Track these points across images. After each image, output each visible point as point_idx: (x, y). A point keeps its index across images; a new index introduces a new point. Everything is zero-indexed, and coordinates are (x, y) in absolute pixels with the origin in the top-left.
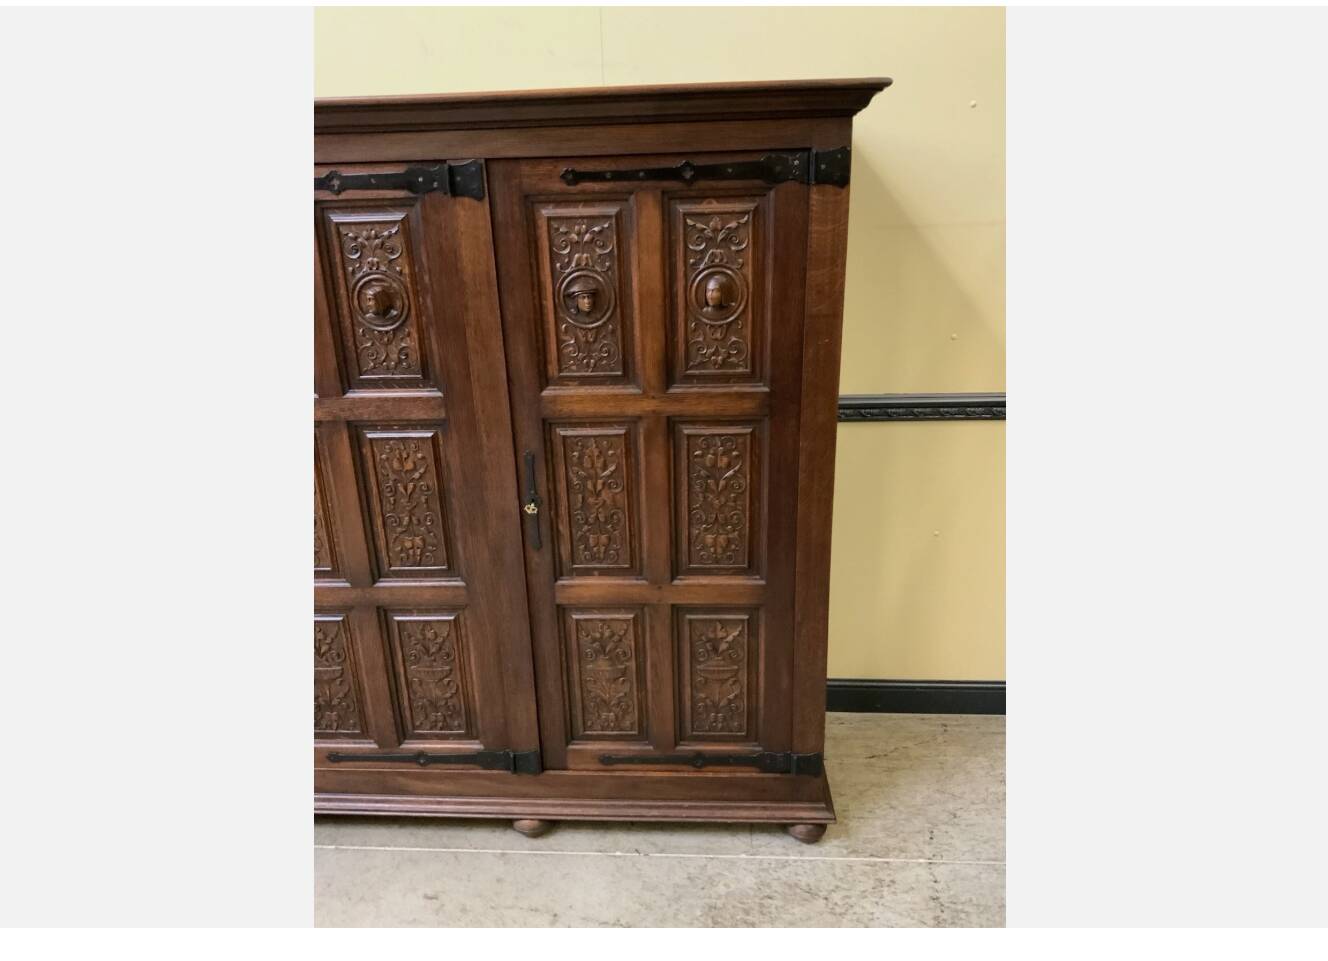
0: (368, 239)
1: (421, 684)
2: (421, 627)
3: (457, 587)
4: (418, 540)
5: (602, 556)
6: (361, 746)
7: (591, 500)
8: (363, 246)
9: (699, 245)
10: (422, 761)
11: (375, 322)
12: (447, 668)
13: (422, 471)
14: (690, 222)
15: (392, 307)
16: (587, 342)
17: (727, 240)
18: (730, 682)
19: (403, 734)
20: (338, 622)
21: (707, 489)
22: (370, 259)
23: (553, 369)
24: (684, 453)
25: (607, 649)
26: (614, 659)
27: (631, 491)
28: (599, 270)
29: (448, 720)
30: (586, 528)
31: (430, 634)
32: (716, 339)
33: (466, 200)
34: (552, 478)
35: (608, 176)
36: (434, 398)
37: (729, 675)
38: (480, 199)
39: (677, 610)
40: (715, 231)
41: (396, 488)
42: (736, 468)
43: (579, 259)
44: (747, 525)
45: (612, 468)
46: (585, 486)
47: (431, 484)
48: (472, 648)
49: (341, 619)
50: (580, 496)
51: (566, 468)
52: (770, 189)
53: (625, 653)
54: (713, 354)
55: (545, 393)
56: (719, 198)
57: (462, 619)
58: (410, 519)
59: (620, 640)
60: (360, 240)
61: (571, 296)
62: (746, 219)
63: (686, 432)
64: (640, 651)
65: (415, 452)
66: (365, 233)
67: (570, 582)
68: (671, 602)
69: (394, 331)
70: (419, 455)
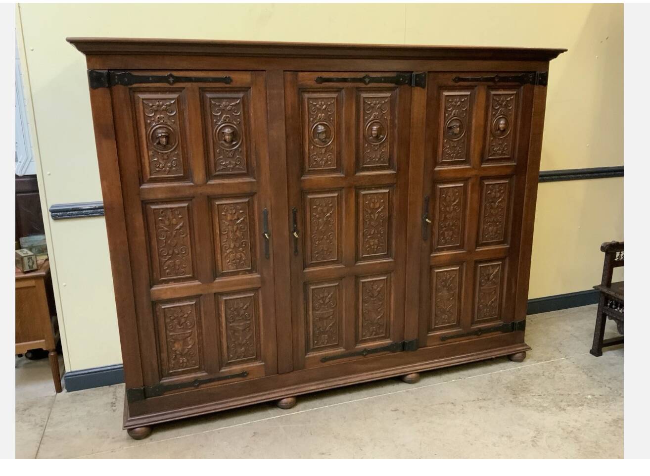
0: (375, 104)
1: (368, 314)
2: (371, 284)
3: (391, 262)
4: (376, 241)
5: (449, 241)
6: (337, 351)
7: (448, 216)
8: (373, 108)
9: (497, 107)
10: (365, 354)
11: (373, 141)
12: (381, 303)
13: (382, 208)
14: (494, 98)
15: (381, 134)
16: (454, 146)
17: (506, 105)
18: (493, 293)
19: (357, 341)
20: (335, 286)
21: (491, 207)
22: (375, 113)
23: (439, 159)
24: (484, 193)
25: (448, 285)
26: (449, 289)
27: (464, 210)
28: (461, 117)
29: (378, 331)
30: (444, 229)
31: (375, 287)
32: (499, 144)
33: (420, 88)
34: (434, 207)
35: (470, 80)
36: (393, 174)
37: (492, 290)
38: (424, 87)
39: (476, 263)
40: (503, 101)
41: (371, 216)
42: (502, 197)
43: (455, 112)
44: (504, 222)
45: (457, 201)
46: (446, 210)
47: (385, 214)
48: (392, 292)
49: (337, 284)
50: (444, 214)
51: (440, 203)
52: (522, 86)
53: (454, 286)
54: (498, 150)
55: (436, 169)
57: (389, 278)
58: (374, 231)
59: (453, 280)
60: (372, 105)
61: (451, 128)
62: (513, 97)
63: (486, 183)
64: (460, 285)
65: (381, 199)
66: (374, 102)
67: (436, 255)
68: (475, 259)
69: (380, 144)
70: (382, 201)
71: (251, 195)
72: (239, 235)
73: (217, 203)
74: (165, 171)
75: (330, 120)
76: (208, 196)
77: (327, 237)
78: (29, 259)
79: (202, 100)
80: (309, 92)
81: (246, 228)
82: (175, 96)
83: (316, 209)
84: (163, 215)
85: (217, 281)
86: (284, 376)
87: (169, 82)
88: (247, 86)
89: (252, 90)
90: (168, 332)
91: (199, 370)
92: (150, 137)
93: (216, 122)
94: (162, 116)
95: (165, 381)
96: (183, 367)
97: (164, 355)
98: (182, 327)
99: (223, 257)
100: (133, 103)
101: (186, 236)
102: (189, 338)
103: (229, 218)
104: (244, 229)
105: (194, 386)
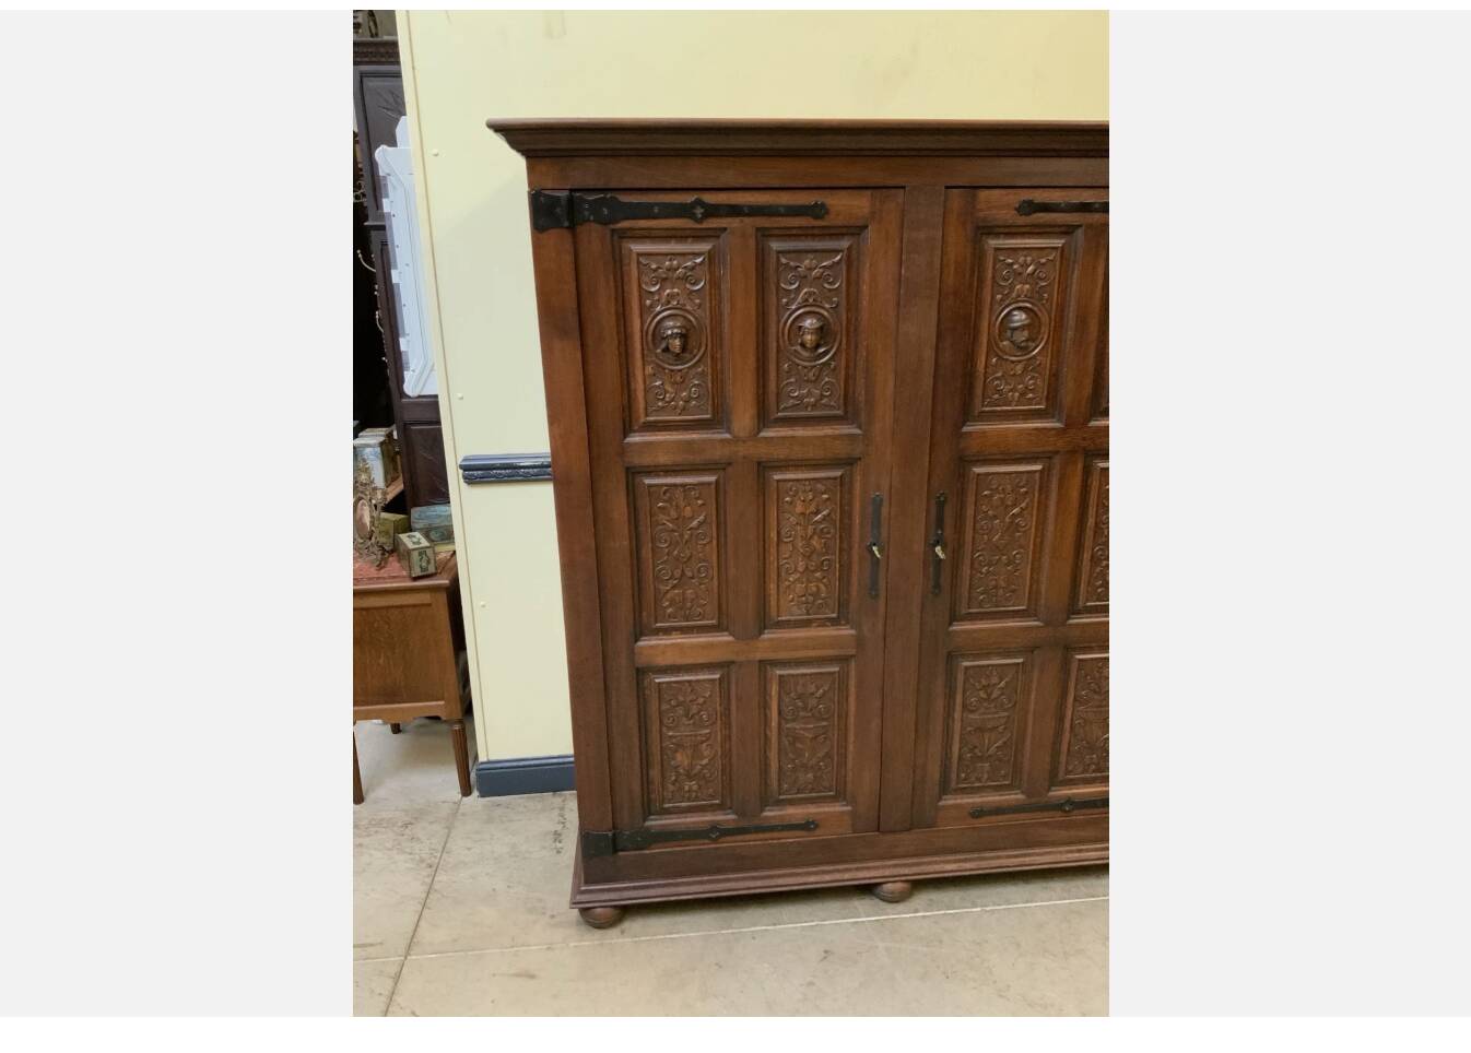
1: (1085, 725)
6: (1007, 796)
10: (1067, 808)
19: (1054, 780)
20: (1017, 664)
29: (1101, 763)
71: (850, 462)
72: (818, 547)
73: (776, 477)
74: (675, 407)
75: (1041, 299)
76: (759, 463)
77: (1008, 559)
78: (420, 554)
79: (761, 257)
80: (997, 235)
81: (832, 531)
82: (705, 247)
83: (991, 496)
84: (665, 497)
85: (765, 636)
86: (889, 837)
87: (692, 217)
88: (861, 223)
89: (870, 233)
90: (664, 729)
91: (721, 807)
92: (650, 338)
93: (787, 303)
94: (676, 290)
95: (653, 823)
96: (689, 800)
97: (655, 773)
98: (692, 721)
99: (781, 590)
100: (618, 262)
101: (710, 541)
102: (704, 745)
103: (799, 509)
104: (828, 533)
105: (709, 838)
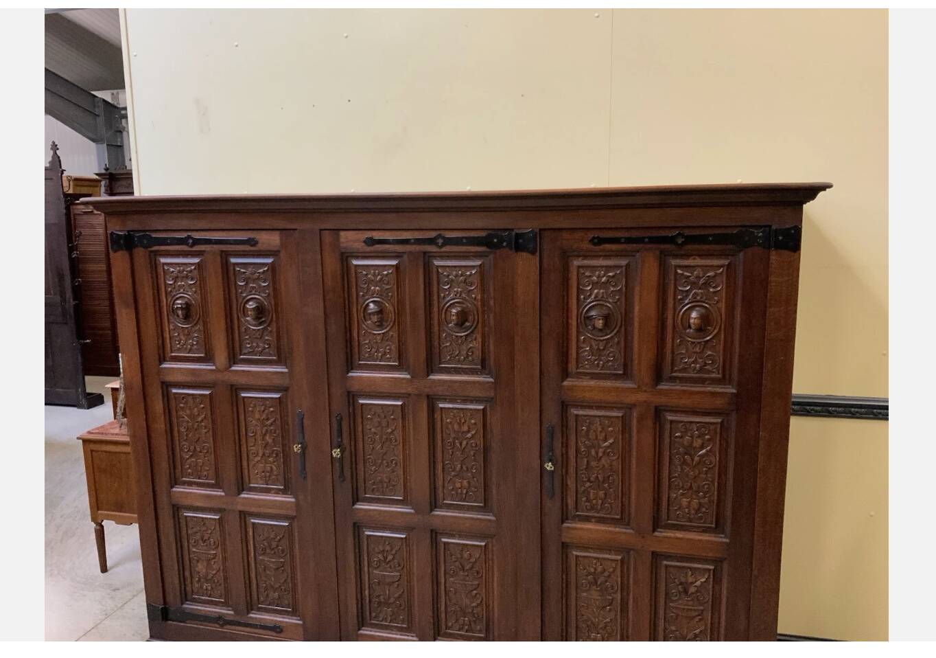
0: (456, 276)
1: (456, 593)
2: (460, 548)
3: (490, 520)
4: (465, 483)
5: (599, 507)
7: (593, 464)
8: (452, 280)
9: (686, 287)
11: (454, 330)
12: (477, 583)
13: (473, 432)
14: (679, 271)
15: (466, 320)
16: (598, 349)
17: (707, 284)
18: (697, 619)
19: (438, 631)
20: (402, 538)
21: (684, 462)
22: (456, 289)
23: (572, 367)
24: (667, 434)
25: (599, 583)
26: (603, 590)
27: (625, 459)
28: (611, 301)
29: (473, 624)
30: (588, 484)
31: (466, 555)
32: (696, 352)
33: (524, 254)
34: (566, 445)
35: (623, 240)
36: (488, 382)
37: (697, 613)
38: (533, 253)
39: (656, 556)
40: (698, 277)
41: (454, 443)
42: (708, 448)
43: (597, 293)
44: (716, 493)
45: (611, 441)
46: (589, 453)
47: (478, 443)
48: (496, 570)
49: (404, 536)
50: (586, 460)
51: (576, 439)
52: (741, 251)
53: (612, 587)
54: (693, 362)
55: (565, 383)
56: (701, 256)
57: (490, 545)
58: (462, 467)
59: (609, 576)
60: (450, 277)
61: (590, 318)
62: (721, 270)
63: (670, 418)
64: (624, 588)
65: (470, 419)
66: (454, 273)
67: (574, 525)
68: (652, 549)
69: (466, 336)
70: (473, 421)
71: (284, 390)
72: (270, 441)
73: (242, 395)
74: (186, 349)
75: (387, 296)
76: (232, 386)
77: (388, 462)
79: (226, 266)
80: (357, 258)
81: (277, 432)
82: (196, 260)
83: (371, 419)
84: (183, 401)
85: (242, 496)
87: (187, 245)
88: (276, 249)
89: (282, 255)
90: (191, 547)
91: (225, 604)
93: (241, 293)
94: (182, 283)
95: (188, 607)
96: (207, 596)
97: (187, 574)
98: (205, 544)
99: (251, 466)
100: (154, 266)
101: (208, 431)
102: (213, 561)
103: (257, 416)
104: (275, 433)
105: (219, 624)
